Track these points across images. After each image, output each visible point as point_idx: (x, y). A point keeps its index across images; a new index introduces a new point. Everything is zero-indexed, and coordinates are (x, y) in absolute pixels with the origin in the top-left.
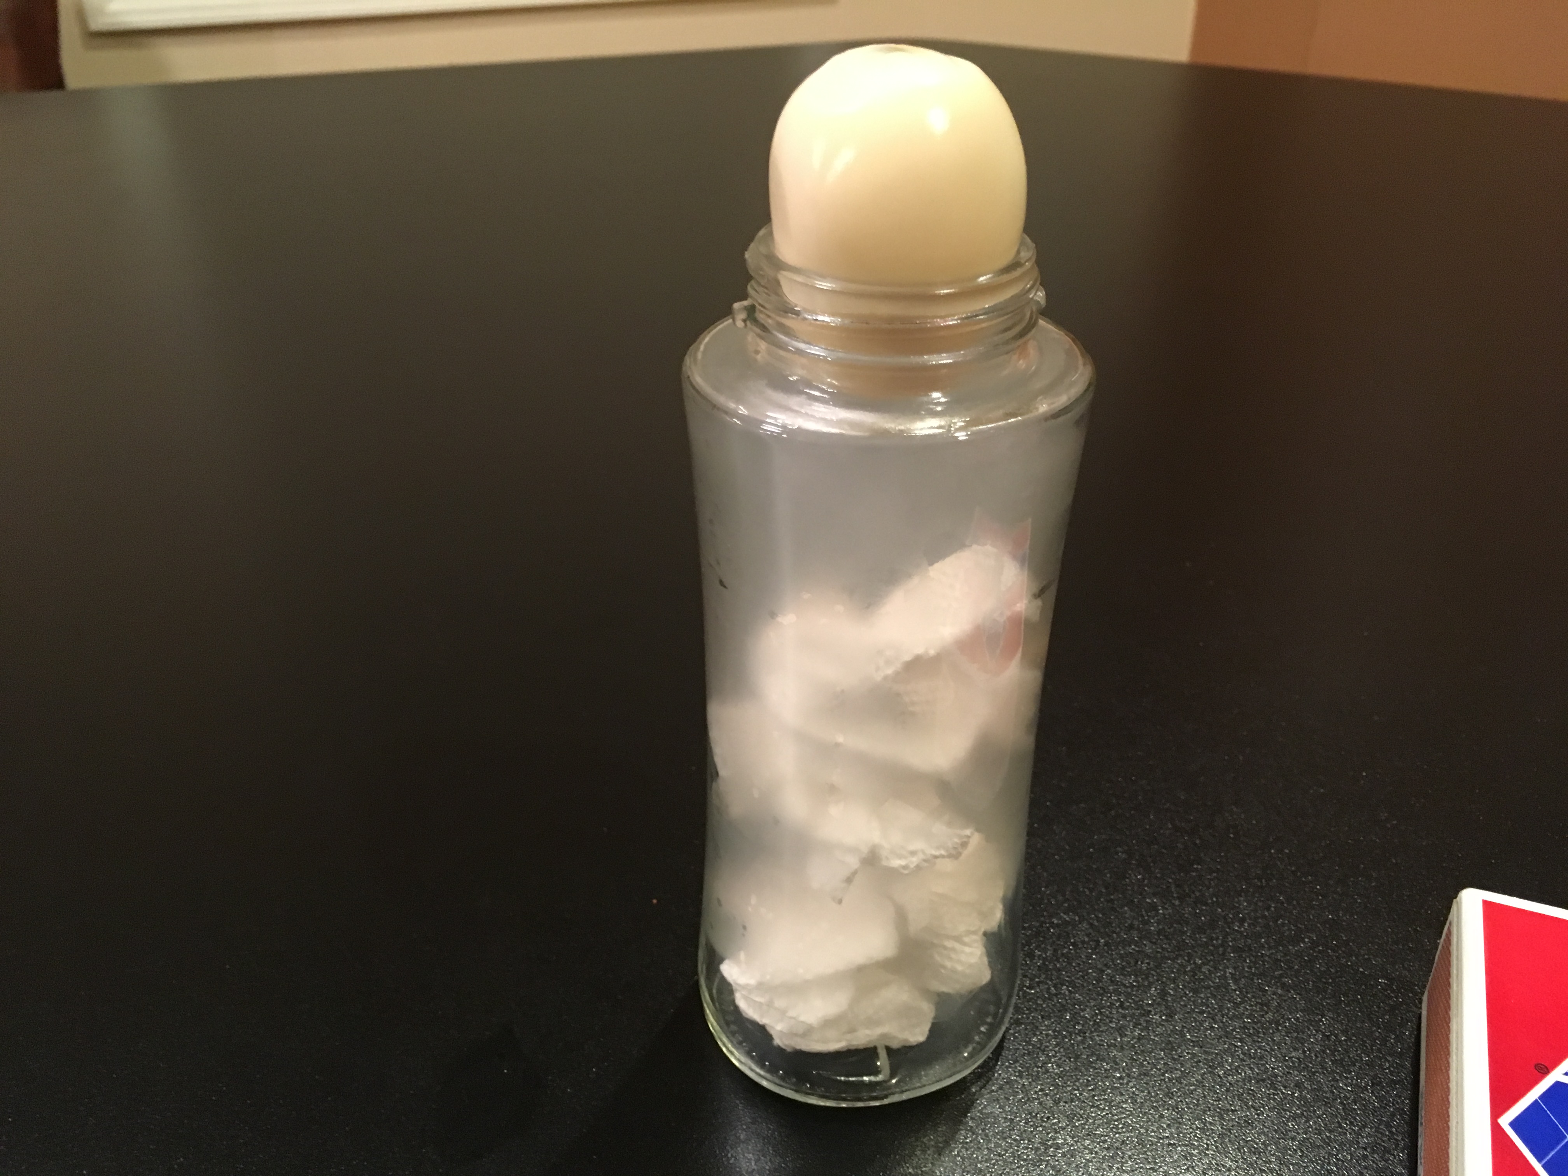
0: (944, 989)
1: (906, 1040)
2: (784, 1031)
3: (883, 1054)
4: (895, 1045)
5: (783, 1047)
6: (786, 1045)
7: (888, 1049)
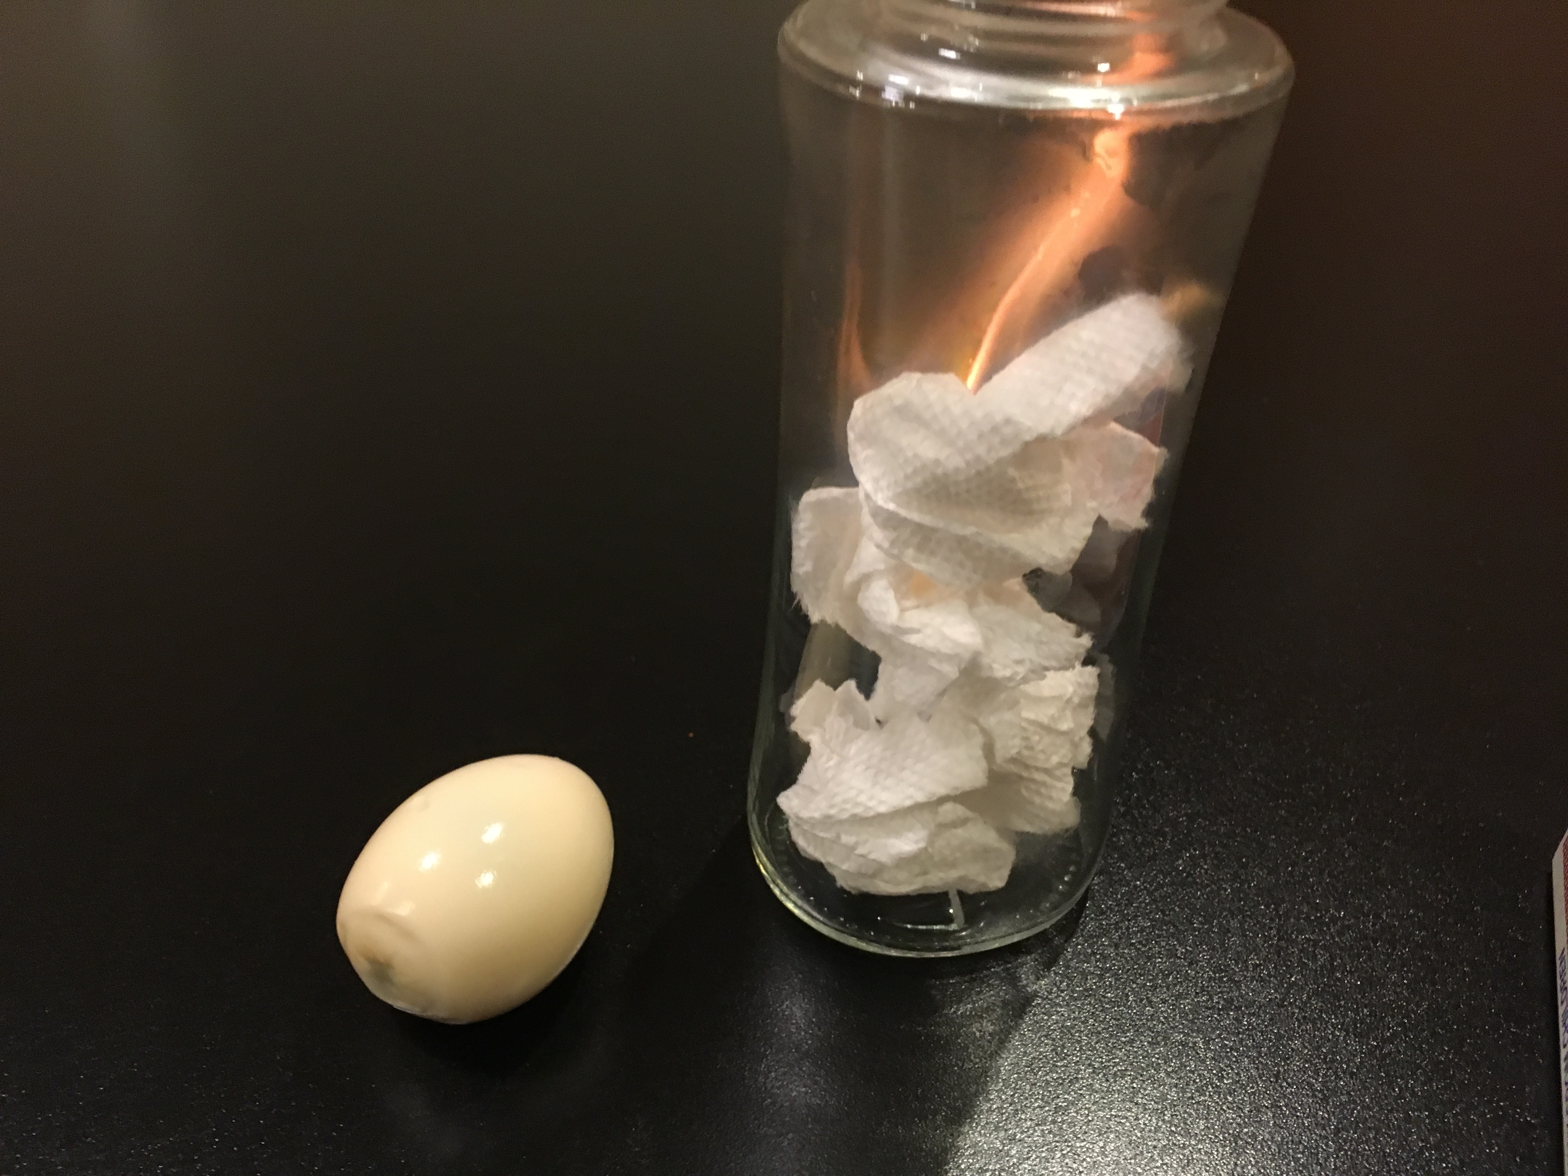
0: (1028, 828)
1: (984, 885)
2: (851, 870)
3: (955, 900)
4: (971, 889)
5: (848, 889)
6: (850, 887)
7: (961, 894)
